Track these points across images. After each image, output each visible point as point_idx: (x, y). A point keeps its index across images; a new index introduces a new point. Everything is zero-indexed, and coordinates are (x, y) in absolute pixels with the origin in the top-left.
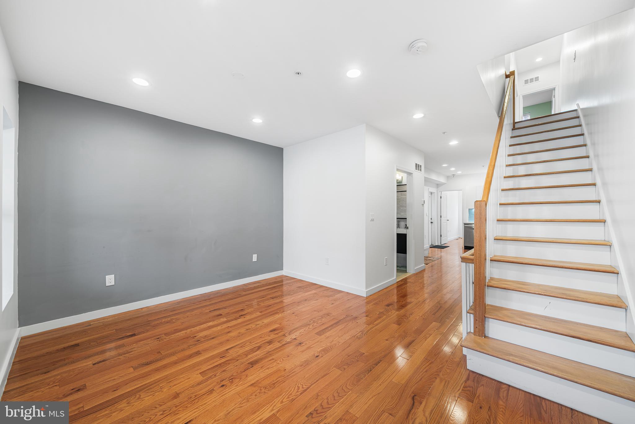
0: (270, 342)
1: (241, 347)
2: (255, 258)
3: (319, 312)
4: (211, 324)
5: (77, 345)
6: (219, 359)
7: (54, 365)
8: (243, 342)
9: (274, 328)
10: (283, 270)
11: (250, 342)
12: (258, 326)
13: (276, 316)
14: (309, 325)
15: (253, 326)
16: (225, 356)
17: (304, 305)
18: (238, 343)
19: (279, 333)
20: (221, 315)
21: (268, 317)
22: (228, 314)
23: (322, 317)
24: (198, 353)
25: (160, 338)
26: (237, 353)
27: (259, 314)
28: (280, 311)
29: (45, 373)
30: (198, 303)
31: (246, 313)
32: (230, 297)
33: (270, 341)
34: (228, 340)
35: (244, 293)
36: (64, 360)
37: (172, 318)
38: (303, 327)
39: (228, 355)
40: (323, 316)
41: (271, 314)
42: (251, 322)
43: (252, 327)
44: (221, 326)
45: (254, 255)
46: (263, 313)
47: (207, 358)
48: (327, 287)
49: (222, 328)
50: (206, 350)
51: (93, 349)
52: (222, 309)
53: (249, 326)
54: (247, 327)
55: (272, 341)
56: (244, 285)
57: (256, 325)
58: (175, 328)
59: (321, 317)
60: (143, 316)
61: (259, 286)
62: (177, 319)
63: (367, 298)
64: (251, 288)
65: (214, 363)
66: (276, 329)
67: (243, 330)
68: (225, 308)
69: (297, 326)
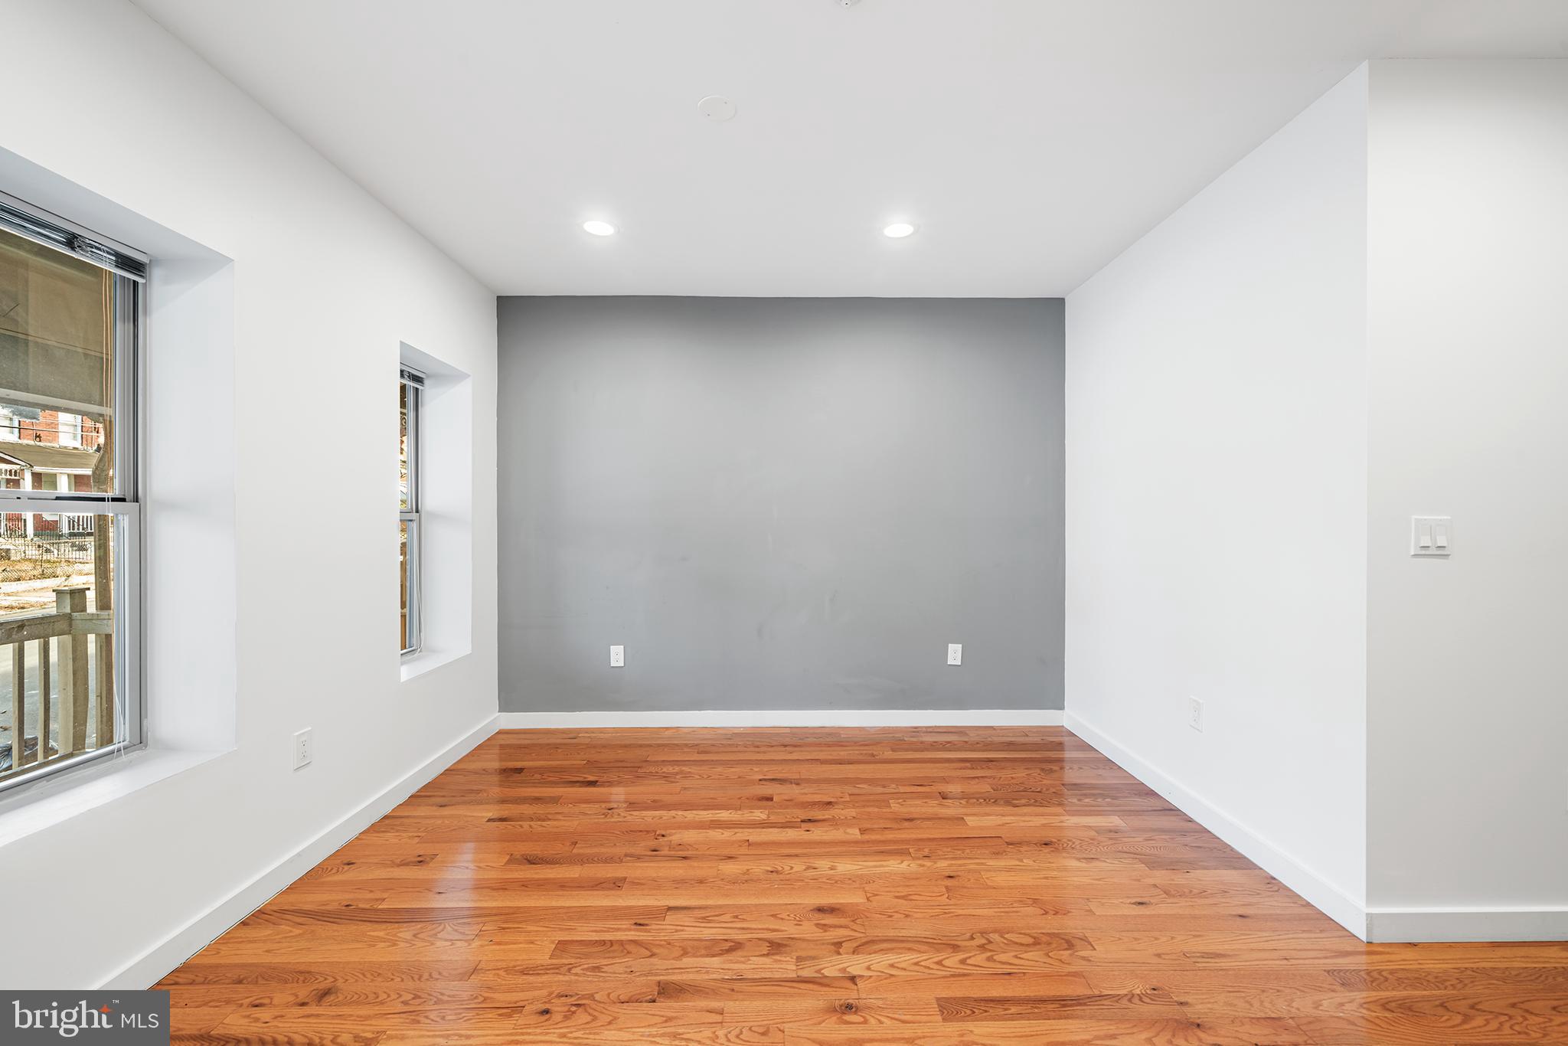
0: (776, 947)
1: (704, 918)
2: (954, 654)
3: (1046, 913)
4: (724, 815)
5: (520, 770)
6: (628, 926)
7: (463, 796)
8: (720, 907)
9: (842, 901)
10: (1062, 708)
11: (736, 917)
12: (811, 873)
13: (892, 862)
14: (956, 948)
15: (798, 866)
16: (647, 925)
17: (1021, 861)
18: (710, 902)
19: (836, 926)
20: (770, 799)
21: (864, 854)
22: (790, 802)
23: (1035, 944)
24: (617, 884)
25: (616, 808)
26: (677, 931)
27: (854, 833)
28: (919, 850)
29: (441, 806)
30: (765, 749)
31: (827, 817)
32: (843, 754)
33: (784, 943)
34: (701, 882)
35: (889, 754)
36: (478, 791)
37: (684, 768)
38: (924, 948)
39: (654, 927)
40: (1044, 939)
41: (882, 848)
42: (805, 851)
43: (792, 868)
44: (736, 830)
45: (952, 647)
46: (866, 837)
47: (614, 909)
48: (1190, 820)
49: (734, 838)
50: (638, 884)
51: (526, 787)
52: (791, 783)
53: (786, 865)
54: (778, 864)
55: (786, 945)
56: (916, 730)
57: (808, 868)
58: (657, 797)
59: (1031, 940)
60: (650, 746)
61: (949, 742)
62: (687, 776)
63: (1371, 948)
64: (922, 743)
65: (608, 930)
66: (838, 909)
67: (759, 868)
68: (798, 784)
69: (912, 933)
